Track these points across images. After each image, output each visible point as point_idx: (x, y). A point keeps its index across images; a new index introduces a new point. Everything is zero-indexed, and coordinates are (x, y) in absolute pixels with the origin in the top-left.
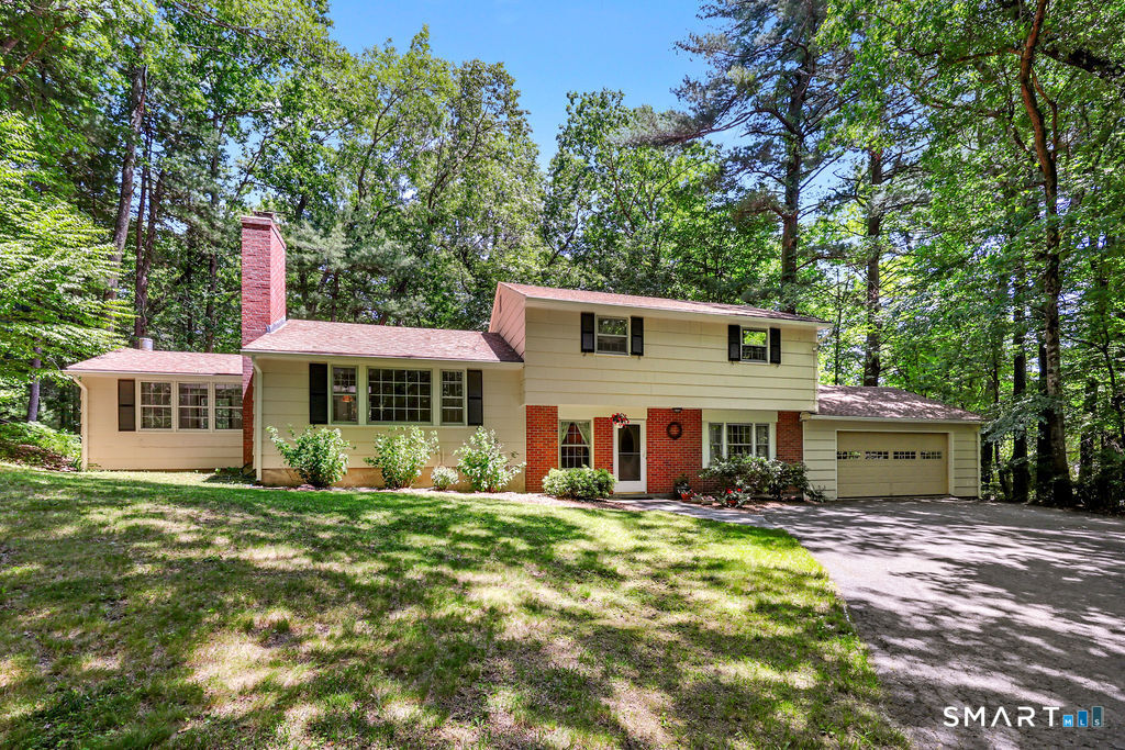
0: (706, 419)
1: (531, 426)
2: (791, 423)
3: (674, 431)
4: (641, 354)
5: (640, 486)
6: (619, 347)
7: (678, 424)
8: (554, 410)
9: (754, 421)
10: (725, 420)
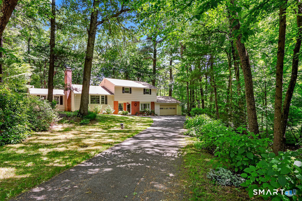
0: (140, 103)
1: (114, 104)
2: (153, 104)
3: (135, 105)
4: (131, 93)
5: (130, 114)
6: (128, 92)
7: (136, 104)
8: (118, 102)
9: (147, 103)
10: (143, 103)
